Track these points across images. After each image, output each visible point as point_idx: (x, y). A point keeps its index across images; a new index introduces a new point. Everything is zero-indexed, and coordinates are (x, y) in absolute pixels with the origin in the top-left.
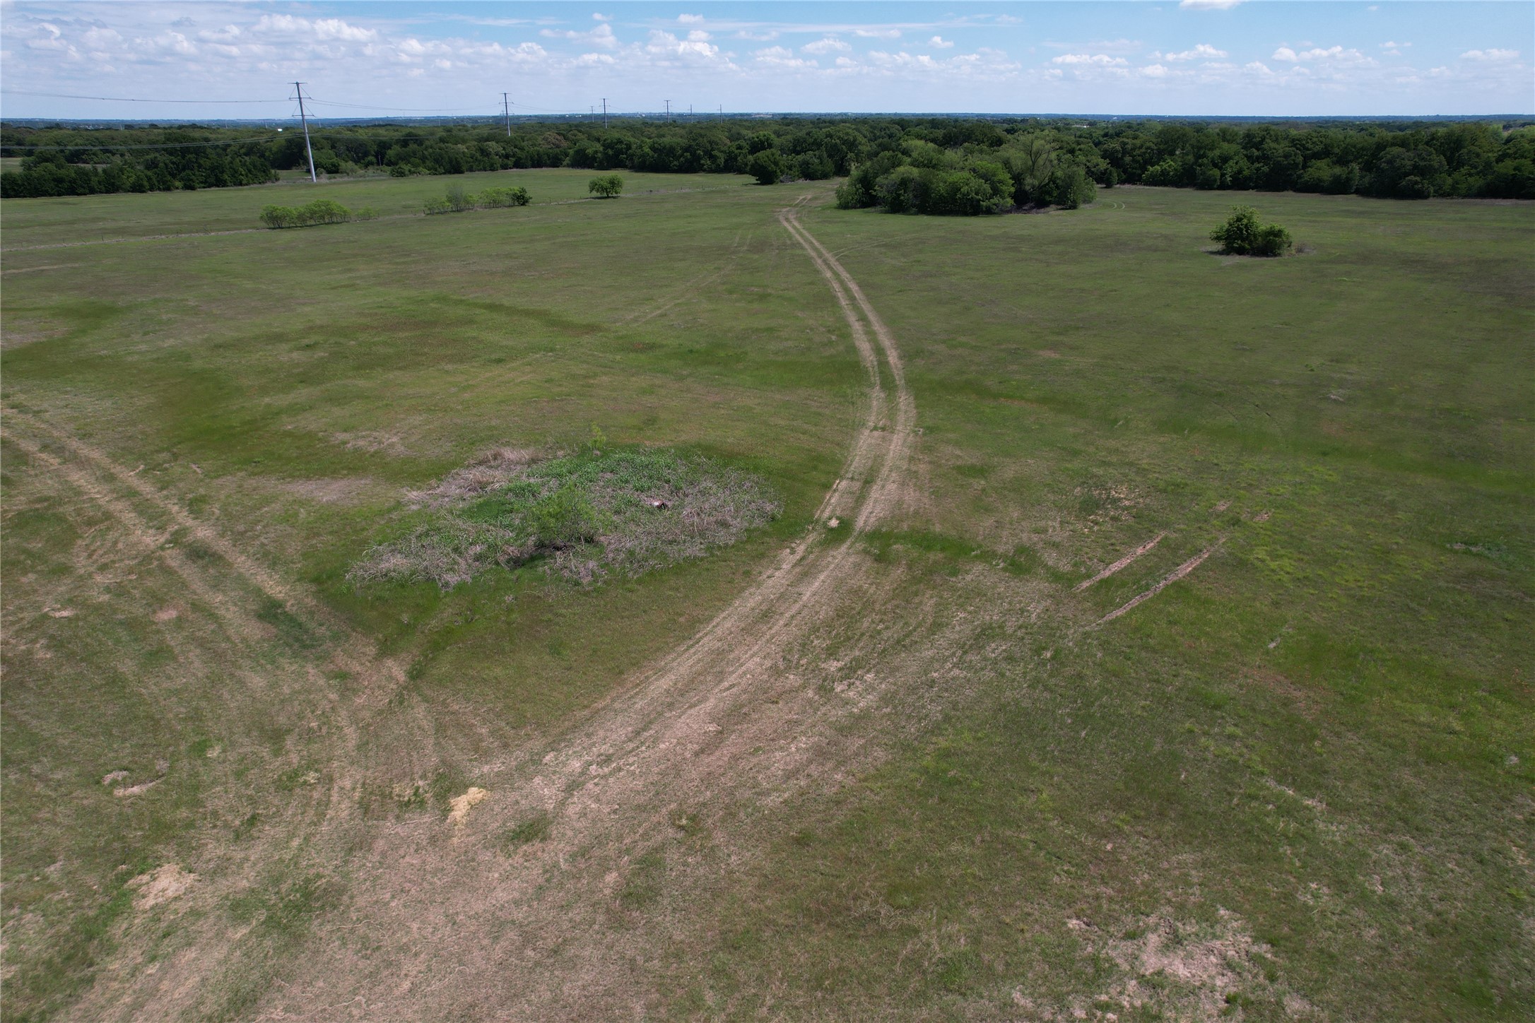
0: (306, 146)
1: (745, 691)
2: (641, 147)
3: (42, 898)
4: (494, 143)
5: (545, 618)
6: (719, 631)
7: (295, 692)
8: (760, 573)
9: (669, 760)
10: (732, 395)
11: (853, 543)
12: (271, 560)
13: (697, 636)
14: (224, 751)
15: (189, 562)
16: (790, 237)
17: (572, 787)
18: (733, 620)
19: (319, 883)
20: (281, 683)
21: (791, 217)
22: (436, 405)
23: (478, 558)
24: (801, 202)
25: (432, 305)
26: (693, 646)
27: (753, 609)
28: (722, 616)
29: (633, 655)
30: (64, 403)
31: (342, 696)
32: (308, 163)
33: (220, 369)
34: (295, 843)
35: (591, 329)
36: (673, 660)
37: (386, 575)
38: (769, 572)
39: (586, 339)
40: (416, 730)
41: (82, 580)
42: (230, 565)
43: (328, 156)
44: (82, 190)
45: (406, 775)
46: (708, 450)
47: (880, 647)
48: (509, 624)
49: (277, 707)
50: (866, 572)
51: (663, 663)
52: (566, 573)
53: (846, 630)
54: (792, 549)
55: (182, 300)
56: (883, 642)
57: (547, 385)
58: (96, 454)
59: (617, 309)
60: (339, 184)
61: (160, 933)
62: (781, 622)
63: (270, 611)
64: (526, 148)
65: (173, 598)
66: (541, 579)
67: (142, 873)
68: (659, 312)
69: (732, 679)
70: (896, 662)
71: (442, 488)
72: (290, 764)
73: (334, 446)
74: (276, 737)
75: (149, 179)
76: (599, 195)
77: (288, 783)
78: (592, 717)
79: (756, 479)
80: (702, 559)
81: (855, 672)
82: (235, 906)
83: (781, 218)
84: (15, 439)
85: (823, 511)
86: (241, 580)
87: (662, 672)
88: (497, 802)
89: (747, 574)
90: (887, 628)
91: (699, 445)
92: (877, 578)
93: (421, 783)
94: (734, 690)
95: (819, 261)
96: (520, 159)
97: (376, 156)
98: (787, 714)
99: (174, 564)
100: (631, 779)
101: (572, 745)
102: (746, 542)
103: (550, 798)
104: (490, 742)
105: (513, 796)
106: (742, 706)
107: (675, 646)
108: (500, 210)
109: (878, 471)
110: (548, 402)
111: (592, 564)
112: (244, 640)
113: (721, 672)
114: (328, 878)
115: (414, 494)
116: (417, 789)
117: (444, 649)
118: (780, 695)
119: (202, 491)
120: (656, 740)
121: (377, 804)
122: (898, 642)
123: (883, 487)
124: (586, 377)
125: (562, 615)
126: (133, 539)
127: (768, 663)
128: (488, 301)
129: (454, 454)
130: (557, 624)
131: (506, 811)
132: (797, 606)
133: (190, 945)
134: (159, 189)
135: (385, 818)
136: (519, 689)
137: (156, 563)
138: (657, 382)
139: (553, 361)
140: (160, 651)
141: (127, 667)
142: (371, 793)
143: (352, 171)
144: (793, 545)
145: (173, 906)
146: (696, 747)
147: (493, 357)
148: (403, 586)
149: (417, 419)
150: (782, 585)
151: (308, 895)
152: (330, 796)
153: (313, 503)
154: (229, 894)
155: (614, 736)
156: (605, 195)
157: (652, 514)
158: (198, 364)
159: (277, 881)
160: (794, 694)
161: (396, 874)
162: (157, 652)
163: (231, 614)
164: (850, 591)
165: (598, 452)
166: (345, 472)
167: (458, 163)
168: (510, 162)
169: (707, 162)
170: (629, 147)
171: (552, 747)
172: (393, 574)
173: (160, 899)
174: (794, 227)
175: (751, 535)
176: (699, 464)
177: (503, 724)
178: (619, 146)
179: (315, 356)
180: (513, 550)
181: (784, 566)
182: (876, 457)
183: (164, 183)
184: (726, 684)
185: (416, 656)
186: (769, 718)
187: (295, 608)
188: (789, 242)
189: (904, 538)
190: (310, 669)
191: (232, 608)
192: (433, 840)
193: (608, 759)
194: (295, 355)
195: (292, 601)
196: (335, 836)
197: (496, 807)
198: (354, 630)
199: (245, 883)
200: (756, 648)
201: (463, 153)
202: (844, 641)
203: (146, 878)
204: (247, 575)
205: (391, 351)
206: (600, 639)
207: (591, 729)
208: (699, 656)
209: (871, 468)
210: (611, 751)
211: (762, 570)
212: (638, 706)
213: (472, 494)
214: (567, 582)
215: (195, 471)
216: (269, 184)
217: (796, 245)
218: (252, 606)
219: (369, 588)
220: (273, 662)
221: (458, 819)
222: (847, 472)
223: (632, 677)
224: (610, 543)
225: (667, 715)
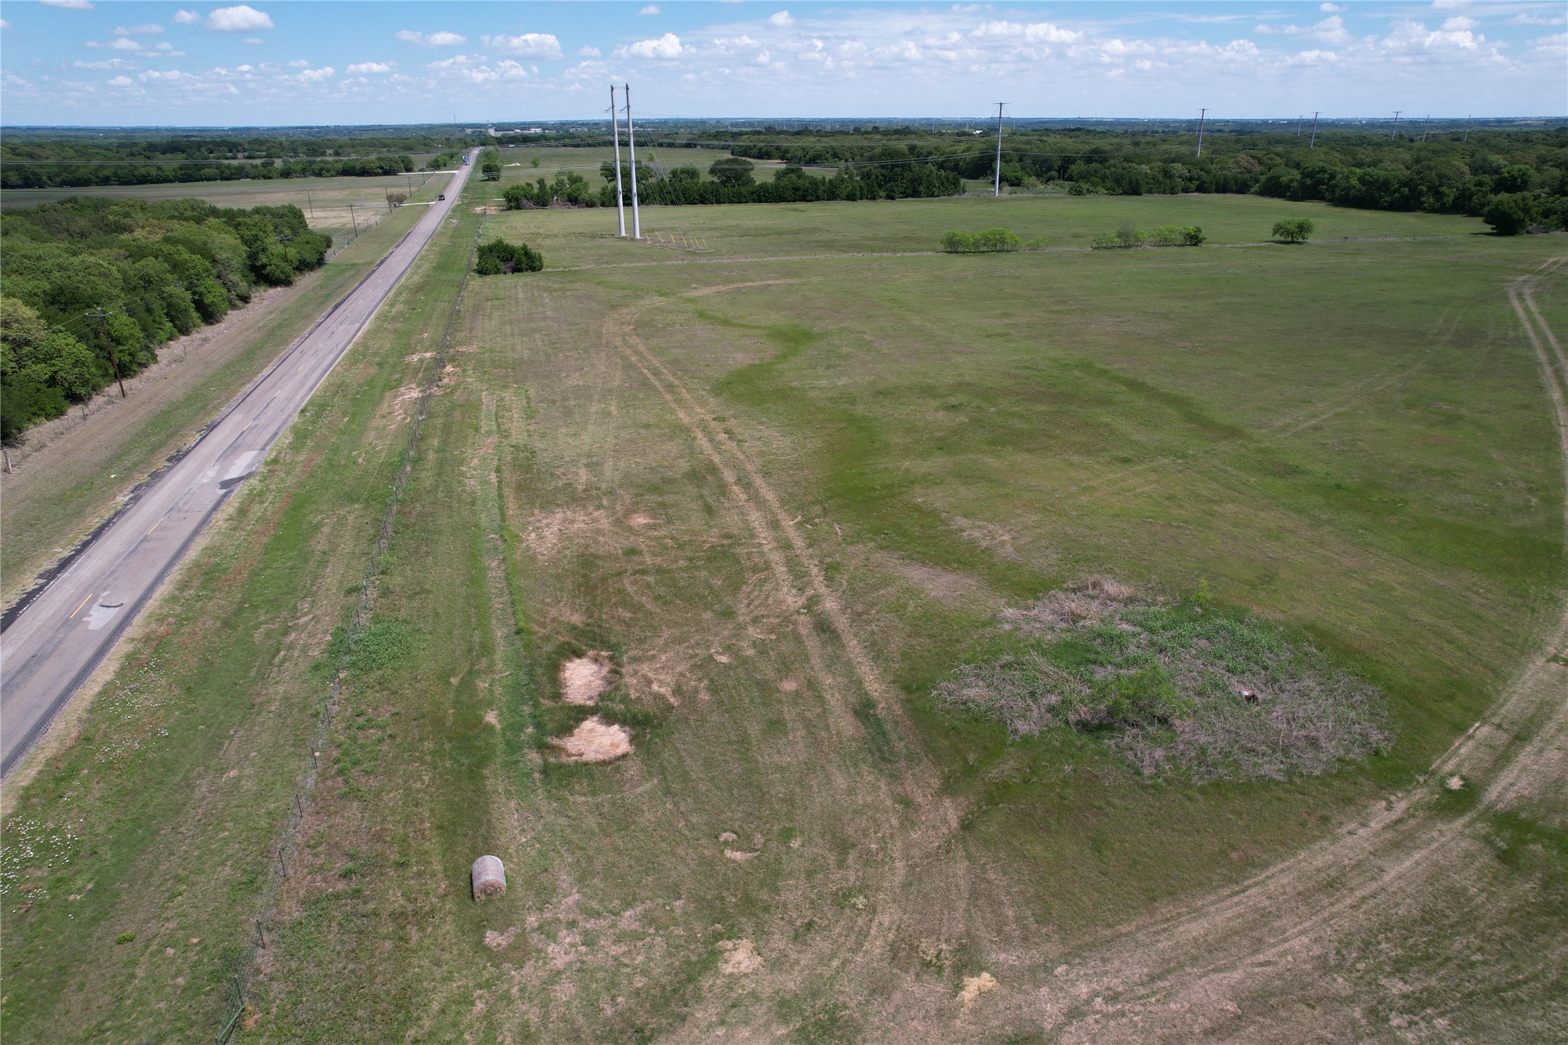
0: (996, 159)
1: (1279, 976)
2: (1347, 178)
3: (668, 927)
4: (1180, 165)
5: (1097, 804)
6: (1272, 886)
7: (866, 805)
8: (1341, 823)
9: (1175, 1027)
10: (1372, 562)
11: (1474, 821)
12: (876, 651)
13: (1246, 883)
14: (803, 845)
15: (815, 634)
16: (1516, 325)
17: (1074, 1013)
18: (1291, 876)
19: (843, 1013)
20: (858, 792)
21: (1527, 291)
22: (1052, 505)
23: (1051, 709)
24: (1548, 267)
25: (1076, 373)
26: (1237, 893)
27: (1318, 870)
28: (1281, 866)
29: (1172, 882)
30: (757, 435)
31: (902, 825)
32: (995, 176)
33: (876, 419)
34: (835, 963)
35: (1232, 432)
36: (1213, 903)
37: (965, 703)
38: (1352, 826)
39: (1223, 446)
40: (953, 888)
41: (739, 629)
42: (843, 647)
43: (1015, 169)
44: (810, 197)
45: (933, 932)
46: (1323, 637)
47: (1470, 987)
48: (1062, 797)
49: (850, 816)
50: (1479, 870)
51: (1200, 903)
52: (1131, 756)
53: (1428, 944)
54: (1390, 802)
55: (861, 332)
56: (1473, 982)
57: (1167, 502)
58: (769, 495)
59: (1267, 410)
60: (1019, 200)
61: (729, 1002)
62: (1348, 901)
63: (864, 710)
64: (1214, 172)
65: (796, 669)
66: (1104, 754)
67: (729, 939)
68: (1314, 422)
69: (1269, 954)
70: (1485, 1019)
71: (1035, 612)
72: (847, 880)
73: (952, 532)
74: (843, 846)
75: (861, 189)
76: (1282, 239)
77: (842, 899)
78: (1113, 940)
79: (1370, 693)
80: (1278, 783)
81: (1423, 1008)
82: (783, 1004)
83: (1512, 293)
84: (721, 466)
85: (1445, 762)
86: (849, 668)
87: (1197, 913)
88: (1003, 998)
89: (1324, 820)
90: (1485, 963)
91: (1312, 628)
92: (1492, 885)
93: (944, 946)
94: (1269, 969)
95: (1549, 371)
96: (1204, 182)
97: (1059, 172)
98: (1321, 1028)
99: (803, 631)
100: (1131, 1031)
101: (1086, 964)
102: (1336, 776)
103: (1050, 1016)
104: (1012, 929)
105: (1018, 999)
106: (1272, 995)
107: (1219, 886)
108: (1168, 249)
109: (1540, 726)
110: (1163, 526)
111: (1159, 753)
112: (838, 734)
113: (1260, 940)
114: (851, 1012)
115: (1009, 612)
116: (940, 951)
117: (997, 804)
118: (1319, 1000)
119: (838, 557)
120: (1169, 996)
121: (904, 953)
122: (1496, 990)
123: (1541, 751)
124: (1211, 501)
125: (1115, 807)
126: (780, 596)
127: (1317, 951)
128: (1131, 376)
129: (1057, 569)
130: (1106, 815)
131: (1008, 1012)
132: (1374, 886)
133: (747, 1023)
134: (867, 198)
135: (907, 972)
136: (1052, 879)
137: (791, 627)
138: (1289, 525)
139: (1181, 471)
140: (778, 722)
141: (754, 730)
142: (902, 940)
143: (1033, 185)
144: (1393, 798)
145: (744, 981)
146: (1208, 1024)
147: (1122, 454)
148: (976, 720)
149: (1032, 518)
150: (1363, 849)
151: (833, 1020)
152: (870, 928)
153: (922, 596)
154: (780, 989)
155: (1128, 973)
156: (1290, 239)
157: (1238, 704)
158: (860, 410)
159: (815, 994)
160: (1336, 1005)
161: (903, 1034)
162: (776, 723)
163: (834, 700)
164: (1449, 890)
165: (1199, 610)
166: (956, 565)
167: (1138, 184)
168: (1193, 186)
169: (1429, 200)
170: (1333, 176)
171: (1066, 959)
172: (970, 704)
173: (736, 970)
174: (1527, 310)
175: (1342, 770)
176: (1306, 654)
177: (1029, 913)
178: (1321, 176)
179: (957, 420)
180: (1084, 712)
181: (1373, 824)
182: (1544, 703)
183: (872, 192)
184: (1261, 958)
185: (970, 803)
186: (1298, 1023)
187: (884, 713)
188: (1511, 334)
189: (1551, 837)
190: (883, 784)
191: (837, 695)
192: (940, 1013)
193: (1114, 998)
194: (940, 414)
195: (883, 705)
196: (865, 970)
197: (1001, 1003)
198: (926, 756)
199: (791, 985)
200: (1307, 924)
201: (1146, 173)
202: (1421, 958)
203: (730, 945)
204: (855, 663)
205: (1025, 426)
206: (1144, 849)
207: (1108, 954)
208: (1241, 909)
209: (1531, 720)
210: (1120, 989)
211: (1343, 819)
212: (1160, 946)
213: (1063, 625)
214: (1128, 766)
215: (836, 533)
216: (956, 196)
217: (1523, 341)
218: (851, 699)
219: (948, 712)
220: (856, 766)
221: (966, 1001)
222: (1493, 715)
223: (1166, 909)
224: (1183, 732)
225: (1188, 969)
